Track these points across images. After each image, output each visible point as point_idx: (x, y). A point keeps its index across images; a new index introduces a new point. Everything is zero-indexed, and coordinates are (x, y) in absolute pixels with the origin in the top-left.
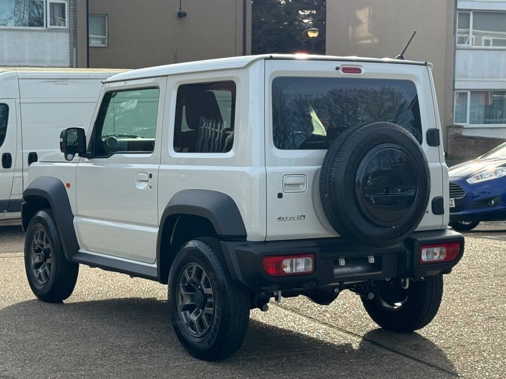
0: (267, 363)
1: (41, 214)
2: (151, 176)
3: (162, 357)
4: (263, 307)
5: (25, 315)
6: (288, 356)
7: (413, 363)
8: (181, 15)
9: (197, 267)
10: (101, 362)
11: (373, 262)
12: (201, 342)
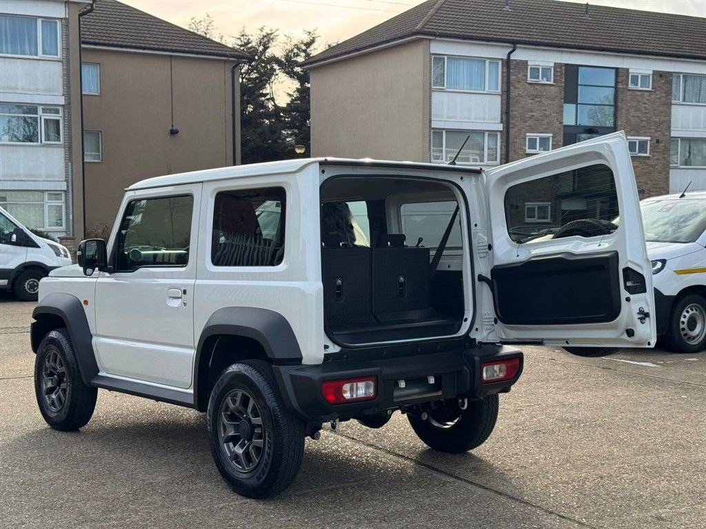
0: (322, 499)
1: (53, 334)
2: (185, 292)
3: (203, 496)
4: (314, 434)
5: (38, 448)
6: (343, 488)
7: (480, 491)
8: (174, 132)
9: (243, 395)
10: (134, 506)
11: (433, 382)
12: (250, 478)
